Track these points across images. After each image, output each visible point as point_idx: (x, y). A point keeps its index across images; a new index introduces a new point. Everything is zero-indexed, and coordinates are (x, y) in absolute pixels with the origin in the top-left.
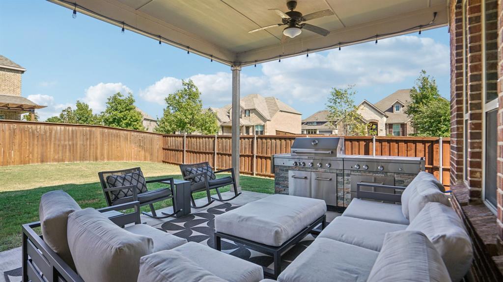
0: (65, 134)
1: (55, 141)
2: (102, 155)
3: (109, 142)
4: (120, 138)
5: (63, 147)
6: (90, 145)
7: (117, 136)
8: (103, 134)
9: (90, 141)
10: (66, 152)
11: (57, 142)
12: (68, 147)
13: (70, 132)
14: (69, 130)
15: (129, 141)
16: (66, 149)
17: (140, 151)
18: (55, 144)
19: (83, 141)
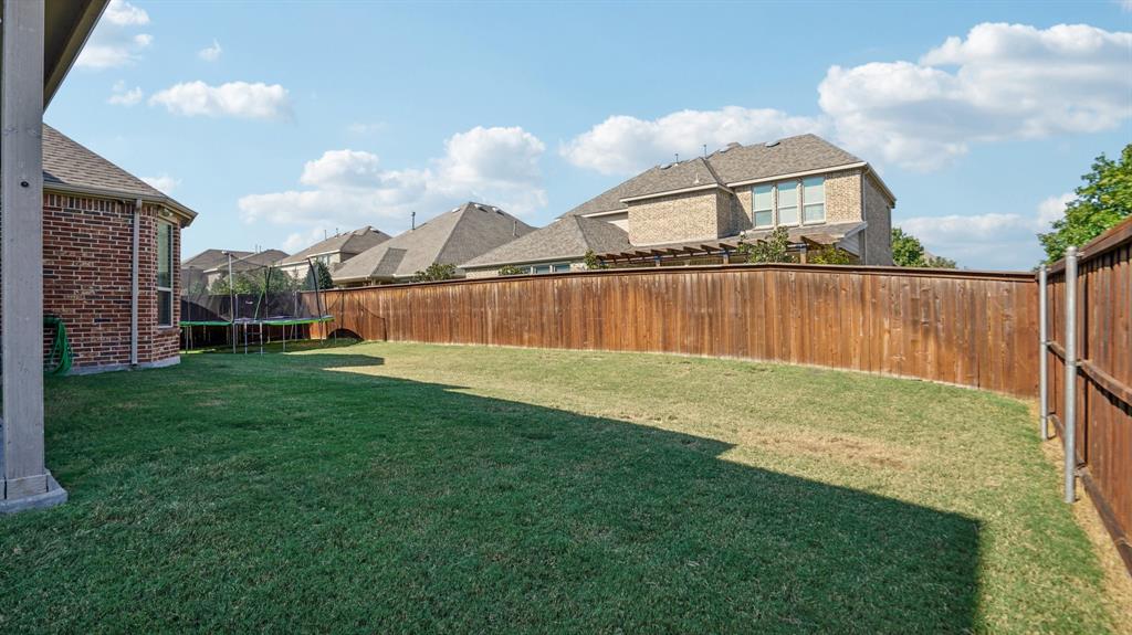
0: (699, 290)
1: (684, 306)
2: (785, 343)
3: (802, 307)
4: (836, 295)
5: (697, 320)
6: (752, 314)
7: (827, 292)
8: (782, 286)
9: (753, 306)
10: (703, 333)
11: (689, 310)
12: (707, 320)
13: (709, 285)
14: (706, 280)
15: (868, 305)
16: (703, 323)
17: (914, 342)
18: (683, 313)
19: (736, 307)
